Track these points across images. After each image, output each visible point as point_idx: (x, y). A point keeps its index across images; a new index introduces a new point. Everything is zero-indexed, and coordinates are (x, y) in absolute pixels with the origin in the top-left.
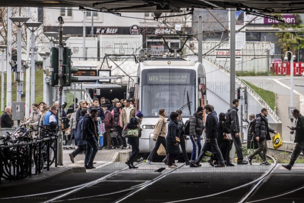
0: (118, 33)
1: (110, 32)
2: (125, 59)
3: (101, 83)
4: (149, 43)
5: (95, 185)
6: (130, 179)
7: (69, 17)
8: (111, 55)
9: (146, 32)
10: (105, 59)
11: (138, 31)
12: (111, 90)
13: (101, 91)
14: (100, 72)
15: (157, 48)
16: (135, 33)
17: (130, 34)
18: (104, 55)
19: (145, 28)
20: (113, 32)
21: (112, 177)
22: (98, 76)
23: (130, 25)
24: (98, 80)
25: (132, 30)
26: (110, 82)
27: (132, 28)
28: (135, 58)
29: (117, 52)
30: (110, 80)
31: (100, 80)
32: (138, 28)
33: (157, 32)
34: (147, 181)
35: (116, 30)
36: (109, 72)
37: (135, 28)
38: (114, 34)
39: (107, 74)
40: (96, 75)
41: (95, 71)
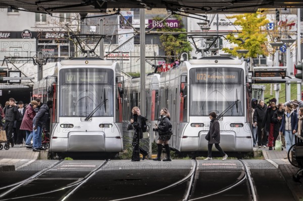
0: (10, 37)
1: (3, 37)
2: (25, 62)
3: (11, 83)
4: (39, 46)
5: (30, 183)
6: (62, 177)
8: (10, 58)
9: (38, 36)
10: (5, 62)
11: (29, 35)
12: (10, 91)
13: (3, 92)
14: (11, 73)
15: (48, 51)
16: (27, 37)
17: (22, 38)
18: (4, 58)
19: (40, 32)
20: (5, 37)
21: (43, 175)
22: (9, 76)
23: (22, 30)
24: (9, 81)
25: (24, 35)
27: (24, 33)
28: (34, 60)
30: (20, 80)
31: (11, 81)
32: (29, 33)
33: (47, 36)
35: (9, 35)
36: (19, 73)
37: (27, 32)
38: (7, 38)
39: (17, 74)
40: (6, 76)
41: (6, 72)
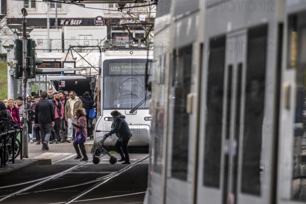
0: (82, 24)
1: (75, 24)
2: (89, 51)
3: (66, 74)
4: (113, 34)
5: (60, 177)
6: (96, 171)
7: (33, 9)
8: (75, 47)
9: (110, 23)
10: (70, 51)
11: (102, 22)
12: (76, 82)
13: (66, 83)
14: (65, 64)
15: (122, 39)
16: (99, 24)
17: (94, 25)
18: (69, 47)
19: (109, 19)
20: (77, 24)
21: (78, 169)
22: (63, 67)
23: (94, 16)
24: (63, 72)
25: (97, 21)
26: (74, 74)
27: (97, 19)
28: (100, 49)
29: (82, 44)
30: (75, 71)
31: (65, 72)
32: (102, 19)
33: (121, 22)
34: (114, 173)
35: (80, 22)
36: (73, 64)
37: (99, 19)
38: (78, 25)
39: (71, 65)
40: (60, 67)
41: (60, 62)
